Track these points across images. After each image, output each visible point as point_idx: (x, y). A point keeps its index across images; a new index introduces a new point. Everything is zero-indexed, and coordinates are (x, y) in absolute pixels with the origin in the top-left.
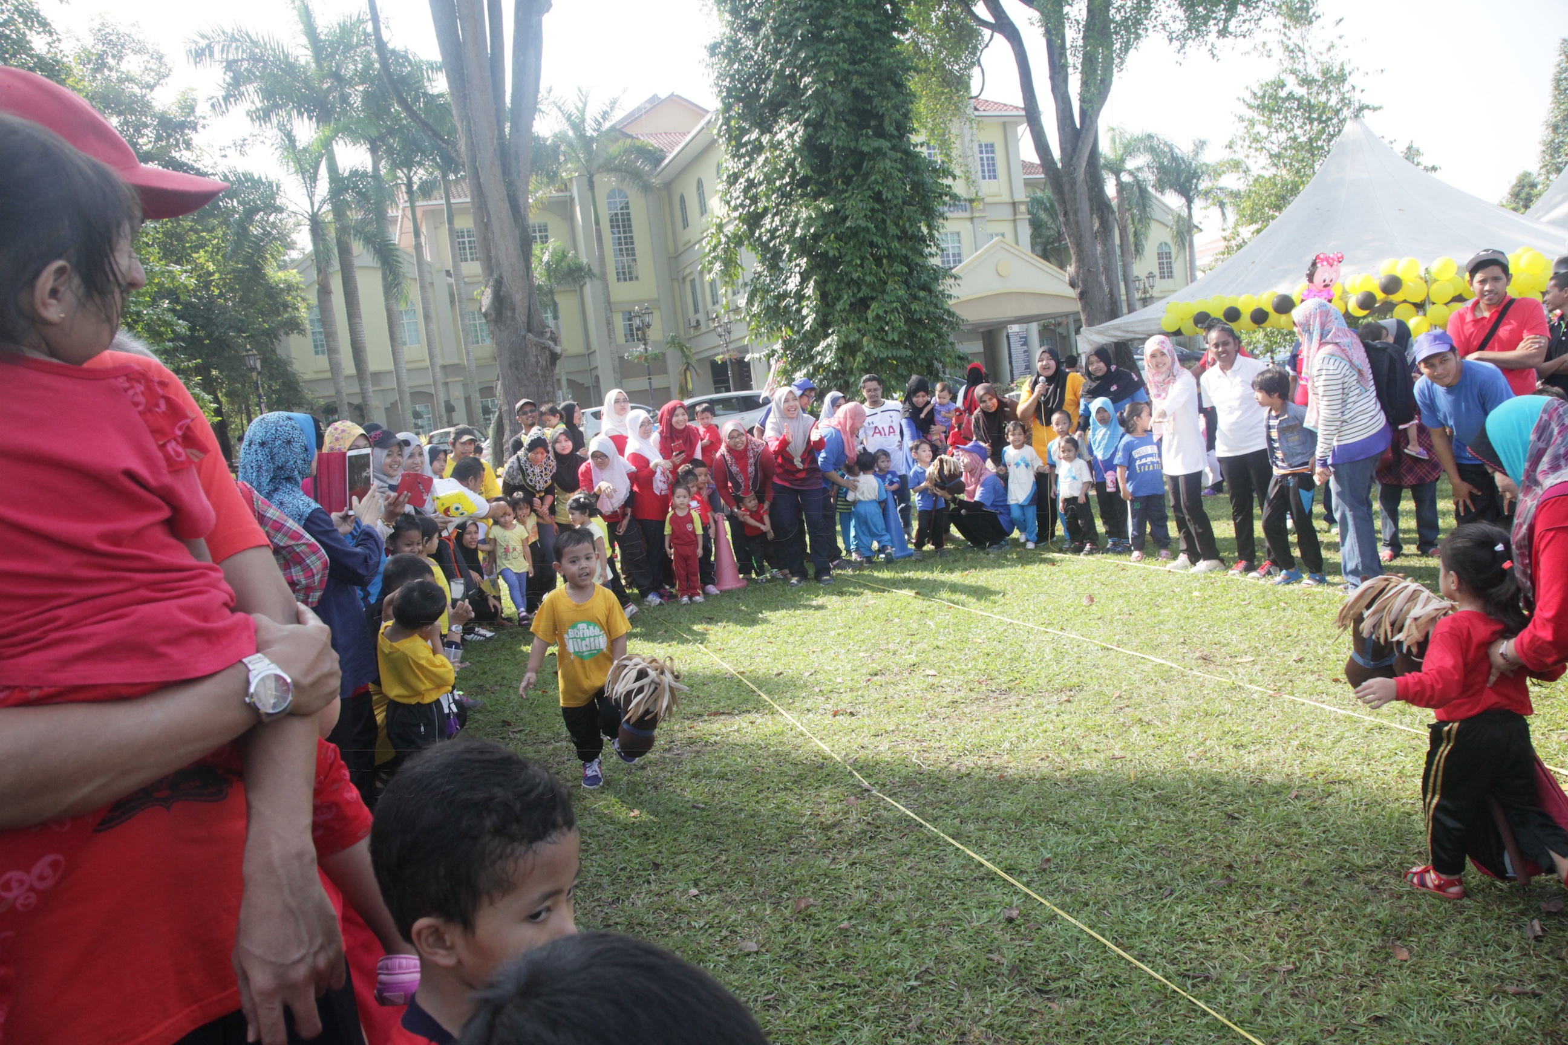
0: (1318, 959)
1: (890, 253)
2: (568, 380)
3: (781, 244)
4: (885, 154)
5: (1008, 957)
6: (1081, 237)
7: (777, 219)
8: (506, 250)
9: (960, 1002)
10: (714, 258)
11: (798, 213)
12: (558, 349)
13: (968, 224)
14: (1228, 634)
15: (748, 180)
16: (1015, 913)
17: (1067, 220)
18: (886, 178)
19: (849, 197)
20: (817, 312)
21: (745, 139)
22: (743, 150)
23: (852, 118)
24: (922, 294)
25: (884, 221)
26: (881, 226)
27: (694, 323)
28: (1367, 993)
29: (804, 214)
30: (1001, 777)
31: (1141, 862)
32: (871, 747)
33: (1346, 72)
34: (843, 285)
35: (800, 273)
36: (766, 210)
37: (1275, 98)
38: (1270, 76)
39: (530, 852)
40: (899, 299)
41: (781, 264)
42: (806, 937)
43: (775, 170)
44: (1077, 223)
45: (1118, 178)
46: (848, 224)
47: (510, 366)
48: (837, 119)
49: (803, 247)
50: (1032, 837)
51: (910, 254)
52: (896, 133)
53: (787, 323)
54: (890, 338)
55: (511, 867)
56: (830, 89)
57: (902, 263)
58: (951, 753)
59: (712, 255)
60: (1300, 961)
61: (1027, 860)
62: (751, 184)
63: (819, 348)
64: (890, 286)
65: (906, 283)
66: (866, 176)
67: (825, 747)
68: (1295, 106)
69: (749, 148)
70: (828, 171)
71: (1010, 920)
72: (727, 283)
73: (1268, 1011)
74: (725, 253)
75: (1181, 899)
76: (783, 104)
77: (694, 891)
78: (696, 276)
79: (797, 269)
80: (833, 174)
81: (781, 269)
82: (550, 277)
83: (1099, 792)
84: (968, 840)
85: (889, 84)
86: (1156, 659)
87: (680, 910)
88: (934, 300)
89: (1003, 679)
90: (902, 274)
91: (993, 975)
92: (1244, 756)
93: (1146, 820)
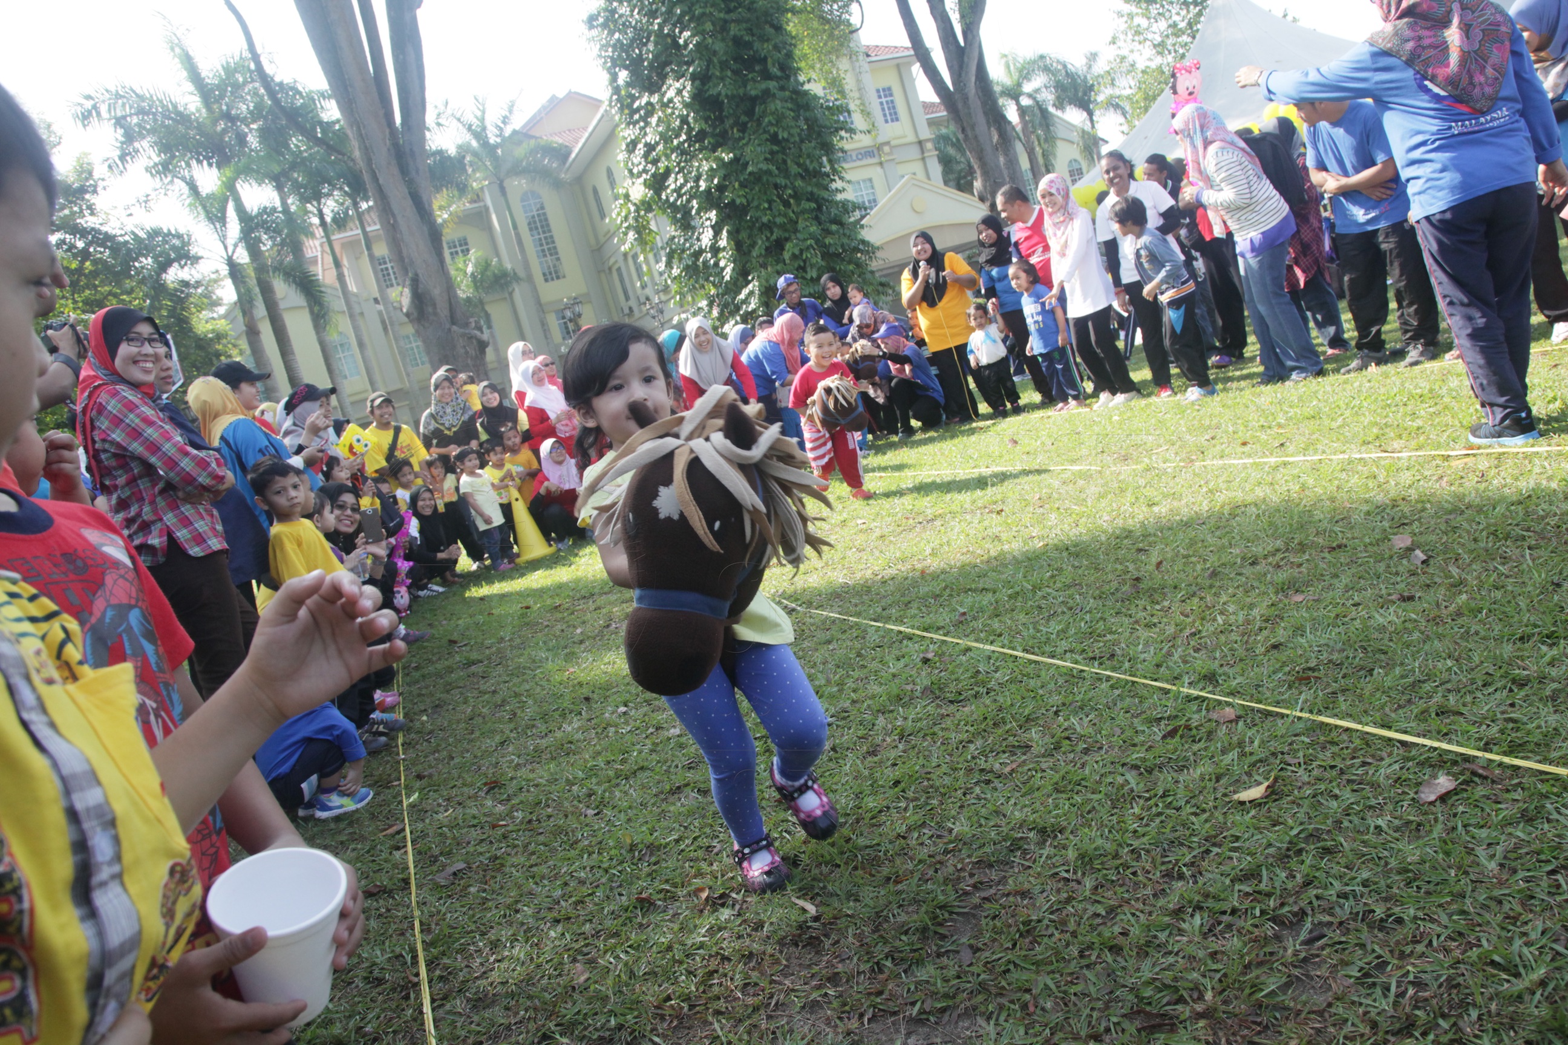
0: (1220, 620)
1: (796, 193)
3: (689, 201)
4: (774, 95)
5: (922, 684)
6: (984, 149)
7: (680, 176)
8: (417, 247)
10: (627, 228)
11: (699, 167)
12: (483, 338)
13: (879, 169)
14: (1144, 437)
15: (646, 145)
16: (930, 656)
17: (966, 136)
18: (779, 119)
19: (747, 144)
20: (734, 262)
21: (636, 105)
22: (636, 117)
23: (735, 65)
24: (834, 227)
25: (785, 162)
26: (782, 166)
27: (627, 311)
28: (1265, 633)
29: (705, 167)
30: (923, 572)
31: (1054, 597)
34: (755, 231)
35: (713, 227)
36: (668, 172)
40: (812, 236)
41: (693, 223)
43: (668, 128)
44: (976, 137)
45: (1018, 103)
46: (750, 169)
47: (440, 360)
48: (722, 70)
49: (709, 200)
50: (950, 605)
51: (815, 190)
52: (780, 73)
53: (707, 280)
56: (710, 41)
57: (808, 200)
58: (876, 569)
59: (625, 225)
60: (1203, 626)
61: (945, 619)
62: (650, 148)
63: (742, 296)
64: (801, 225)
65: (817, 218)
66: (760, 120)
69: (642, 112)
70: (722, 122)
71: (926, 661)
72: (643, 251)
73: (1170, 664)
74: (637, 220)
75: (1090, 612)
76: (668, 63)
77: (622, 709)
78: (621, 263)
79: (708, 223)
80: (728, 123)
81: (694, 229)
82: (476, 288)
83: (1016, 562)
84: (888, 619)
85: (767, 27)
86: (1076, 468)
87: (609, 725)
88: (847, 232)
89: (929, 511)
90: (812, 210)
91: (906, 699)
92: (1156, 509)
93: (1060, 570)
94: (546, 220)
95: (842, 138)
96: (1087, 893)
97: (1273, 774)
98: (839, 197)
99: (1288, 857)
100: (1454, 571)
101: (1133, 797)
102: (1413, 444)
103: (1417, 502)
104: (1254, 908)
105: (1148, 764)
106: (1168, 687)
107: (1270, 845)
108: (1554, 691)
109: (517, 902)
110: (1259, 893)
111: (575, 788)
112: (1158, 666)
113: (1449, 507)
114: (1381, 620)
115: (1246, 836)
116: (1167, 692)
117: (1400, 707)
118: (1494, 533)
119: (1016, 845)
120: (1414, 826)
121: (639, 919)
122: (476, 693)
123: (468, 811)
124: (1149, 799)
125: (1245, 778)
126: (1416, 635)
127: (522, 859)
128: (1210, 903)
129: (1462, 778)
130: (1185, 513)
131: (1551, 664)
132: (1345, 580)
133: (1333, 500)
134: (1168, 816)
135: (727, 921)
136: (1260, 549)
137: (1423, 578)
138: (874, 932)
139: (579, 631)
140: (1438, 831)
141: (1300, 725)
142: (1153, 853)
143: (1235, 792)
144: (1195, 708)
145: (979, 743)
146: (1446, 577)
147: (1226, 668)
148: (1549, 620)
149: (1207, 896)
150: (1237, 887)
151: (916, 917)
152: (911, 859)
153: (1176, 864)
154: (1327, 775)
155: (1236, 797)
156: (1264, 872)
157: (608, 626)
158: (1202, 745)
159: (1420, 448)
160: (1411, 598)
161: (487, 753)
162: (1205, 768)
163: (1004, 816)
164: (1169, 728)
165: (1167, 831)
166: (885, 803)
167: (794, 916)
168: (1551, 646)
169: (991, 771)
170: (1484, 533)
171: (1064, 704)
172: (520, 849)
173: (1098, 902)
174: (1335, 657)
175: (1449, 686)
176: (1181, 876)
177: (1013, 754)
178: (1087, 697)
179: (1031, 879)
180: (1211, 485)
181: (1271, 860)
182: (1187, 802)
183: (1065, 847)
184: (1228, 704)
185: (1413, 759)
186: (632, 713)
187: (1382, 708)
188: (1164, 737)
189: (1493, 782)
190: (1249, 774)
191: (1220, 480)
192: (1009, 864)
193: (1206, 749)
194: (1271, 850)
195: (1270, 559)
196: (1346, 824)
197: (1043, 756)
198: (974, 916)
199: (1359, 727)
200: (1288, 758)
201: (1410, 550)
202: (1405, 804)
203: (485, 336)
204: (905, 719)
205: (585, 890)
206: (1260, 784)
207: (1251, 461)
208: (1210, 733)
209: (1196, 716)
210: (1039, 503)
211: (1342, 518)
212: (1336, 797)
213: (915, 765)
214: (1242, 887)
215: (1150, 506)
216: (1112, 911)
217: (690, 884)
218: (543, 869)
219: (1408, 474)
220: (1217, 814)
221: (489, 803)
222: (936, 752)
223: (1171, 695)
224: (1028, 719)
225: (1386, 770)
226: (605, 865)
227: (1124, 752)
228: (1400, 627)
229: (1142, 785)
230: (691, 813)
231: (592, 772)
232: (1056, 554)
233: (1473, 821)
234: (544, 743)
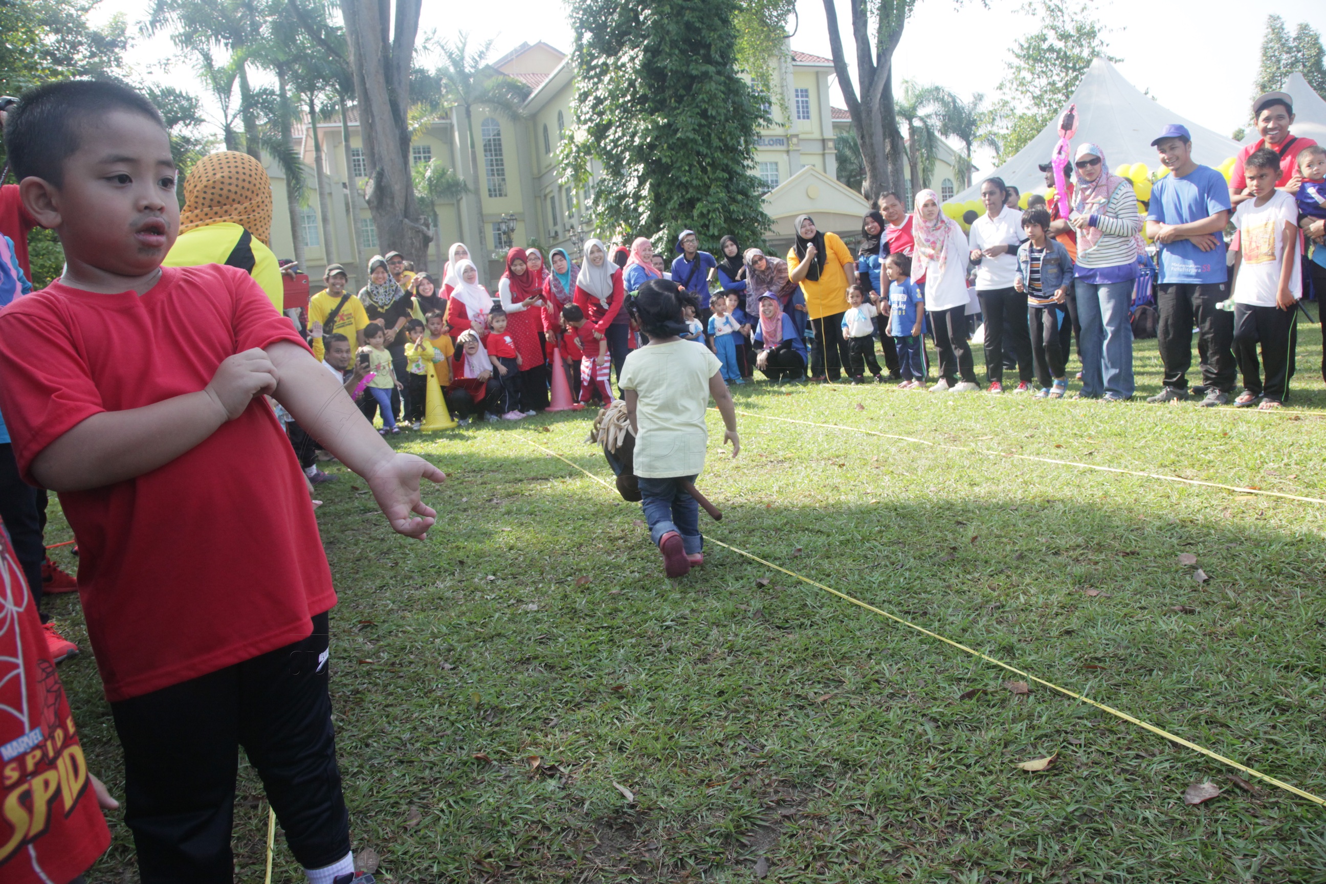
0: (1022, 600)
1: (713, 162)
3: (622, 152)
4: (711, 78)
5: (756, 604)
6: (877, 156)
7: (619, 130)
8: (387, 146)
9: (708, 635)
10: (567, 165)
11: (636, 125)
13: (785, 156)
14: (973, 424)
15: (596, 98)
16: (765, 582)
17: (864, 142)
18: (712, 98)
19: (680, 114)
20: (651, 210)
21: (593, 63)
22: (592, 73)
23: (683, 46)
24: (740, 197)
25: (709, 135)
26: (707, 138)
27: (553, 234)
28: (1060, 618)
29: (642, 125)
30: (768, 506)
31: (880, 550)
33: (1096, 29)
34: (674, 188)
35: (639, 177)
36: (610, 124)
37: (1038, 49)
38: (1034, 31)
40: (720, 201)
41: (622, 171)
42: (581, 602)
43: (617, 88)
44: (872, 145)
45: (911, 123)
46: (679, 135)
48: (671, 48)
49: (640, 154)
50: (788, 539)
51: (730, 163)
52: (720, 60)
53: (626, 221)
54: (711, 233)
56: (666, 21)
57: (723, 170)
59: (566, 162)
60: (1007, 601)
62: (599, 101)
64: (713, 190)
65: (727, 187)
66: (695, 95)
68: (1054, 56)
69: (598, 70)
70: (664, 91)
71: (761, 586)
72: (577, 187)
73: (975, 631)
74: (576, 160)
75: (910, 570)
76: (627, 33)
77: (492, 577)
78: (556, 194)
79: (635, 174)
80: (668, 93)
82: (431, 190)
83: (850, 513)
84: (733, 542)
85: (716, 19)
86: (911, 439)
87: (476, 589)
88: (750, 203)
89: (781, 453)
90: (724, 180)
91: (740, 617)
92: (976, 489)
93: (887, 527)
94: (500, 145)
95: (759, 125)
96: (878, 830)
97: (1056, 750)
98: (749, 173)
99: (1062, 831)
100: (1231, 594)
101: (930, 747)
102: (1204, 474)
103: (1203, 526)
104: (1027, 874)
105: (946, 719)
106: (972, 651)
107: (1047, 817)
108: (1312, 722)
109: (369, 737)
110: (1033, 860)
111: (438, 641)
112: (964, 630)
113: (1232, 536)
114: (1164, 627)
115: (1027, 803)
116: (969, 656)
117: (1173, 709)
118: (1268, 567)
119: (820, 771)
120: (1178, 824)
121: (475, 775)
122: (366, 538)
123: (341, 643)
124: (943, 752)
125: (1030, 748)
126: (1193, 647)
127: (380, 698)
128: (988, 861)
129: (1226, 787)
130: (1001, 498)
131: (1311, 695)
132: (1135, 584)
133: (1130, 511)
134: (959, 771)
135: (553, 792)
136: (1063, 542)
137: (1203, 595)
138: (682, 828)
139: (464, 499)
140: (1199, 834)
141: (1084, 711)
142: (942, 803)
143: (1020, 760)
144: (992, 675)
145: (799, 669)
146: (1224, 599)
147: (1023, 644)
148: (1313, 658)
149: (986, 853)
150: (1013, 851)
151: (723, 822)
152: (724, 766)
153: (960, 818)
154: (1105, 760)
155: (1021, 765)
156: (1040, 842)
157: (490, 500)
158: (994, 711)
159: (1209, 479)
160: (1192, 612)
161: (367, 595)
162: (994, 733)
163: (813, 742)
164: (969, 689)
165: (957, 785)
166: (708, 709)
167: (613, 800)
168: (1312, 679)
169: (806, 698)
170: (1260, 566)
171: (877, 649)
172: (380, 688)
173: (887, 840)
174: (1121, 652)
175: (1219, 699)
176: (964, 830)
177: (827, 686)
178: (898, 647)
179: (830, 806)
180: (1026, 477)
181: (1047, 831)
182: (977, 762)
183: (863, 783)
184: (1023, 678)
185: (1182, 760)
186: (499, 582)
187: (1158, 707)
188: (962, 698)
189: (1252, 796)
190: (1035, 746)
191: (1034, 475)
192: (811, 788)
193: (998, 715)
194: (1048, 822)
195: (1071, 553)
196: (1117, 810)
197: (854, 693)
198: (774, 830)
199: (1137, 721)
200: (1070, 738)
201: (1194, 568)
202: (1172, 801)
203: (431, 233)
204: (736, 635)
205: (430, 737)
206: (1043, 757)
207: (1063, 462)
208: (1003, 701)
209: (992, 683)
210: (876, 464)
211: (1137, 529)
212: (1110, 783)
213: (738, 679)
214: (1018, 852)
215: (972, 485)
216: (898, 852)
217: (525, 751)
218: (397, 711)
219: (1197, 500)
220: (1003, 777)
221: (361, 640)
222: (760, 670)
223: (973, 659)
224: (844, 657)
225: (1158, 766)
226: (452, 718)
227: (925, 703)
228: (1180, 637)
229: (938, 738)
230: (535, 685)
231: (455, 629)
232: (885, 512)
233: (1232, 830)
234: (417, 594)
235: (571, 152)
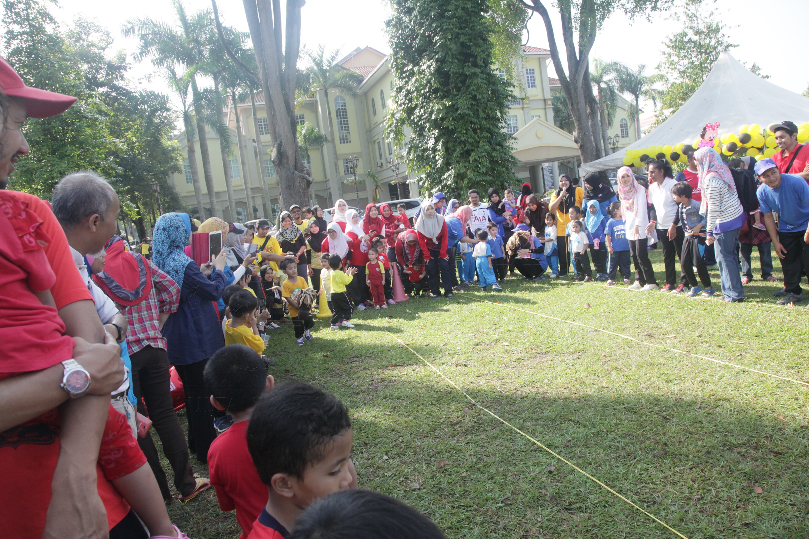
0: (714, 493)
1: (481, 127)
2: (316, 195)
3: (425, 123)
4: (478, 75)
5: (550, 491)
6: (580, 117)
7: (422, 110)
8: (283, 128)
9: (525, 515)
10: (390, 131)
11: (433, 107)
12: (311, 179)
13: (521, 111)
14: (661, 323)
15: (407, 90)
16: (552, 469)
17: (573, 108)
18: (479, 88)
19: (459, 98)
20: (443, 158)
21: (405, 69)
22: (404, 75)
23: (460, 57)
24: (498, 147)
25: (477, 110)
26: (476, 113)
27: (380, 165)
28: (740, 511)
29: (436, 107)
30: (544, 398)
31: (618, 442)
32: (476, 382)
33: (720, 27)
34: (457, 144)
35: (434, 138)
36: (416, 106)
37: (682, 42)
38: (679, 31)
39: (332, 441)
40: (486, 151)
41: (425, 134)
42: (444, 481)
43: (421, 85)
44: (578, 109)
45: (599, 86)
46: (459, 112)
47: (286, 188)
48: (452, 58)
49: (436, 124)
50: (560, 429)
51: (491, 127)
52: (483, 65)
53: (428, 164)
54: (481, 171)
55: (322, 448)
56: (449, 43)
57: (487, 132)
58: (517, 385)
59: (389, 129)
60: (704, 493)
61: (558, 441)
62: (409, 92)
63: (445, 177)
64: (481, 144)
65: (489, 142)
66: (468, 87)
67: (452, 383)
68: (693, 46)
69: (407, 74)
70: (448, 85)
71: (550, 472)
72: (396, 144)
73: (687, 520)
74: (396, 128)
76: (425, 51)
77: (386, 457)
78: (381, 140)
79: (433, 136)
80: (451, 86)
81: (424, 136)
82: (306, 142)
83: (595, 405)
84: (527, 431)
85: (480, 39)
87: (379, 467)
88: (504, 151)
90: (487, 137)
91: (542, 500)
92: (671, 386)
93: (620, 420)
94: (346, 112)
95: (509, 101)
98: (502, 131)
112: (681, 520)
130: (688, 396)
132: (785, 482)
133: (773, 411)
157: (371, 384)
171: (629, 533)
180: (702, 376)
186: (391, 461)
191: (707, 373)
195: (740, 451)
204: (543, 516)
207: (724, 362)
211: (780, 428)
215: (668, 382)
235: (393, 123)
